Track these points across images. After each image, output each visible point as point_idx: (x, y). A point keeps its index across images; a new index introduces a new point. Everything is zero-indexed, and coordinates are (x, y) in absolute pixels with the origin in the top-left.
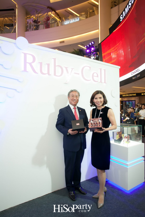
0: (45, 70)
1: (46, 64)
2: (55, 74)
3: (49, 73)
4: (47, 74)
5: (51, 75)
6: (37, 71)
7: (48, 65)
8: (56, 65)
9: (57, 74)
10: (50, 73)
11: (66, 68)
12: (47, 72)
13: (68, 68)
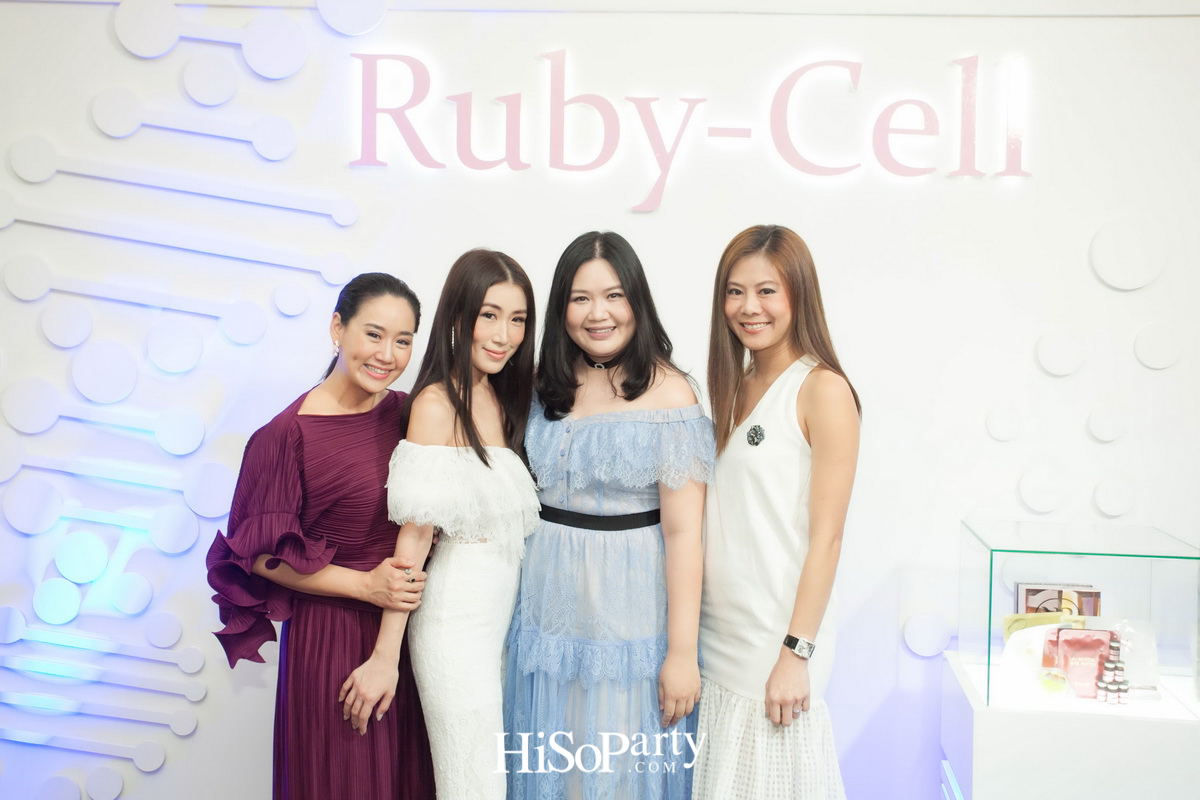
0: (488, 143)
1: (499, 99)
2: (557, 160)
3: (513, 158)
4: (505, 165)
5: (527, 166)
6: (436, 154)
7: (513, 103)
8: (568, 97)
9: (568, 159)
10: (524, 158)
11: (643, 107)
12: (500, 152)
13: (654, 106)
